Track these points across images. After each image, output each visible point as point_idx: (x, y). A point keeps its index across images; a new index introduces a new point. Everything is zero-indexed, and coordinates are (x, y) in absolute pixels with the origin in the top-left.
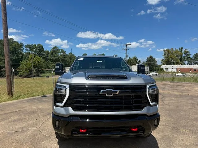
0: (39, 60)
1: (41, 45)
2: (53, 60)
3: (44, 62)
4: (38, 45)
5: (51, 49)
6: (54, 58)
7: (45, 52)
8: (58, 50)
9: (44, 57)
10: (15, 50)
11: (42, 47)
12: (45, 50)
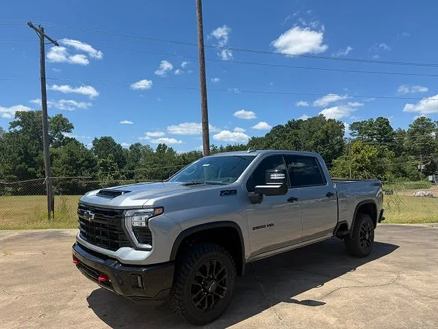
0: (371, 154)
1: (385, 119)
2: (415, 153)
3: (391, 158)
4: (377, 120)
5: (410, 126)
6: (417, 146)
7: (394, 134)
8: (428, 125)
9: (393, 146)
10: (328, 137)
11: (387, 123)
12: (395, 130)
